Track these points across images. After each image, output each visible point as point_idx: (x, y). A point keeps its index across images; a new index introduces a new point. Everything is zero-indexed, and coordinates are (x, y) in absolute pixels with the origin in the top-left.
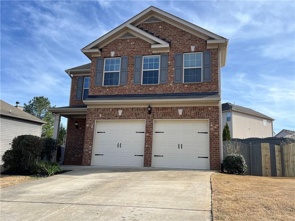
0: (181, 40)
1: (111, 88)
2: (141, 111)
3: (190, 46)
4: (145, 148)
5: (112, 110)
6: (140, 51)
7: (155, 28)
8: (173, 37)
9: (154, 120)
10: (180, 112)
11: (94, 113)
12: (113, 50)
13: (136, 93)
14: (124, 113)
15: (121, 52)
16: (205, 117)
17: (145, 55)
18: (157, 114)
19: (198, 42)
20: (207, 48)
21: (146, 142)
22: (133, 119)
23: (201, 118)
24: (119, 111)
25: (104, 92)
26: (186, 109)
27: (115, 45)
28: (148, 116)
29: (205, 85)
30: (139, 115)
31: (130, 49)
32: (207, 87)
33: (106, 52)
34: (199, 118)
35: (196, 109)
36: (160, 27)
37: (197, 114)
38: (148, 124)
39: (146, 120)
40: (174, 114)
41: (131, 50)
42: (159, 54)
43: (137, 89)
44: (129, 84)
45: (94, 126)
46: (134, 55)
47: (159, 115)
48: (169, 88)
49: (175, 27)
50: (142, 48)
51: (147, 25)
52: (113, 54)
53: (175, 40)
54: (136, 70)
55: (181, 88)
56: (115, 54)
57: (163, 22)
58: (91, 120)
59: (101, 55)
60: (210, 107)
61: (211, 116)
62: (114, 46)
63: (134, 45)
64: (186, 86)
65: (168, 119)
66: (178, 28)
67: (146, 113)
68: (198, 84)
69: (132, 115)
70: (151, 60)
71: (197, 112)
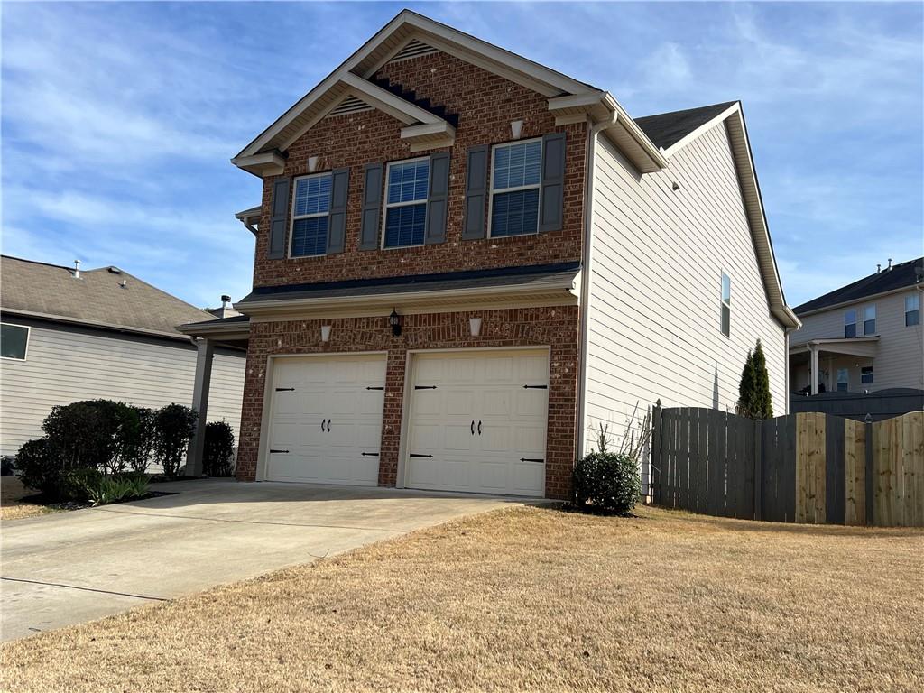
0: (485, 105)
1: (306, 264)
2: (377, 326)
3: (509, 121)
4: (383, 433)
5: (308, 326)
6: (380, 148)
7: (419, 74)
8: (464, 99)
9: (408, 352)
10: (475, 326)
11: (266, 336)
12: (313, 152)
13: (367, 275)
14: (334, 335)
15: (334, 157)
16: (540, 338)
17: (392, 160)
18: (416, 334)
19: (532, 106)
20: (556, 125)
21: (385, 416)
22: (357, 350)
23: (530, 344)
24: (323, 328)
25: (290, 274)
26: (491, 316)
27: (318, 136)
28: (392, 341)
29: (545, 241)
30: (370, 338)
31: (355, 144)
32: (551, 246)
33: (297, 159)
34: (523, 343)
35: (516, 316)
36: (433, 70)
37: (517, 330)
38: (394, 365)
39: (389, 352)
40: (459, 334)
41: (359, 149)
42: (427, 153)
43: (370, 264)
44: (350, 250)
45: (265, 372)
46: (363, 162)
47: (421, 338)
48: (449, 256)
50: (385, 139)
52: (312, 163)
53: (470, 108)
54: (367, 207)
55: (480, 253)
56: (318, 164)
57: (441, 53)
58: (258, 357)
59: (286, 170)
60: (554, 308)
61: (555, 335)
62: (317, 141)
63: (367, 132)
64: (494, 246)
65: (444, 347)
67: (388, 331)
68: (524, 240)
69: (354, 340)
70: (408, 174)
71: (518, 326)
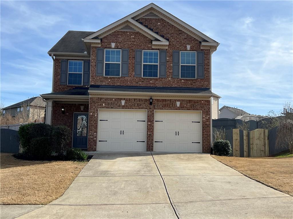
0: (178, 38)
1: (112, 79)
2: (143, 102)
3: (186, 45)
4: (147, 135)
5: (115, 100)
7: (154, 24)
8: (170, 35)
9: (155, 110)
10: (178, 104)
11: (97, 102)
12: (113, 41)
13: (138, 85)
14: (127, 103)
16: (199, 109)
17: (145, 49)
18: (158, 105)
19: (193, 41)
21: (148, 130)
22: (135, 109)
23: (196, 110)
24: (122, 101)
25: (106, 82)
26: (183, 101)
27: (115, 36)
28: (149, 107)
29: (199, 81)
30: (141, 105)
31: (130, 42)
32: (201, 83)
34: (194, 110)
35: (191, 102)
36: (159, 24)
37: (192, 106)
38: (150, 114)
39: (148, 110)
40: (173, 106)
41: (132, 43)
42: (158, 49)
43: (139, 81)
44: (130, 76)
45: (97, 114)
46: (134, 48)
47: (159, 106)
48: (168, 82)
49: (173, 25)
50: (142, 42)
51: (146, 20)
52: (113, 45)
54: (137, 63)
55: (178, 82)
56: (116, 46)
57: (162, 19)
58: (94, 109)
59: (101, 45)
60: (203, 100)
61: (203, 108)
62: (115, 38)
63: (135, 38)
64: (183, 81)
65: (167, 109)
66: (175, 27)
67: (147, 103)
68: (193, 80)
69: (134, 105)
70: (151, 54)
71: (192, 105)
